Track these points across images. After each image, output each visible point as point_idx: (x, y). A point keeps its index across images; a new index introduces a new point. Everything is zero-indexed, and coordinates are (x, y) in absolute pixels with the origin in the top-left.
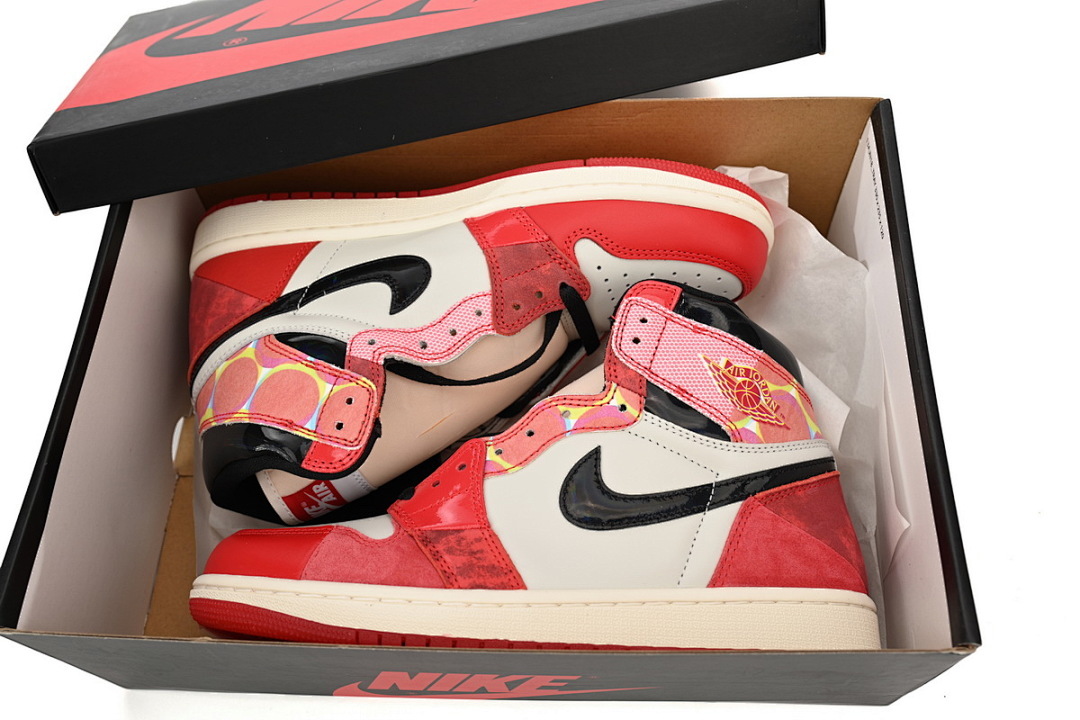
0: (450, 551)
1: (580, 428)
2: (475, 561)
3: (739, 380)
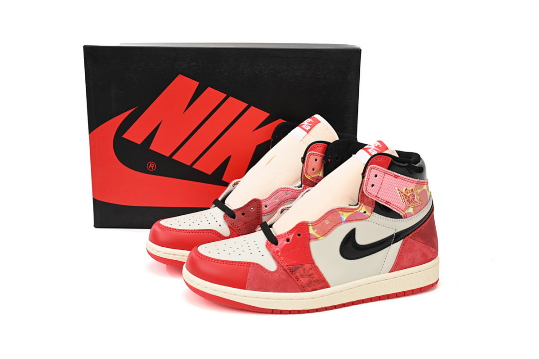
1: (348, 220)
2: (311, 279)
3: (409, 194)
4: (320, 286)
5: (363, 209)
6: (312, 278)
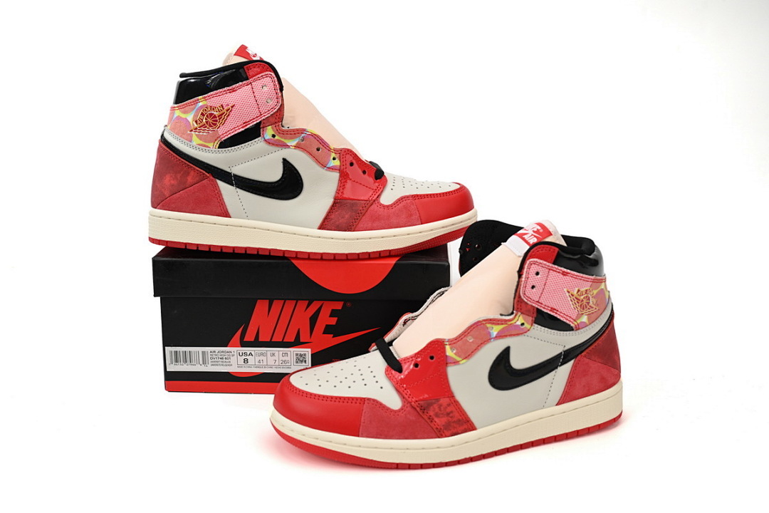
0: (437, 415)
1: (499, 336)
3: (582, 297)
4: (462, 428)
5: (520, 320)
6: (451, 417)
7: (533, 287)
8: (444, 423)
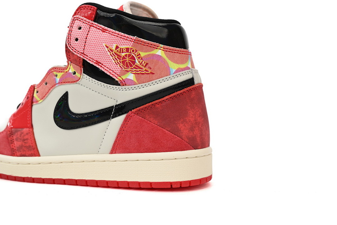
0: (17, 140)
1: (62, 82)
3: (123, 54)
4: (30, 153)
5: (71, 68)
6: (25, 143)
7: (77, 40)
8: (18, 146)
